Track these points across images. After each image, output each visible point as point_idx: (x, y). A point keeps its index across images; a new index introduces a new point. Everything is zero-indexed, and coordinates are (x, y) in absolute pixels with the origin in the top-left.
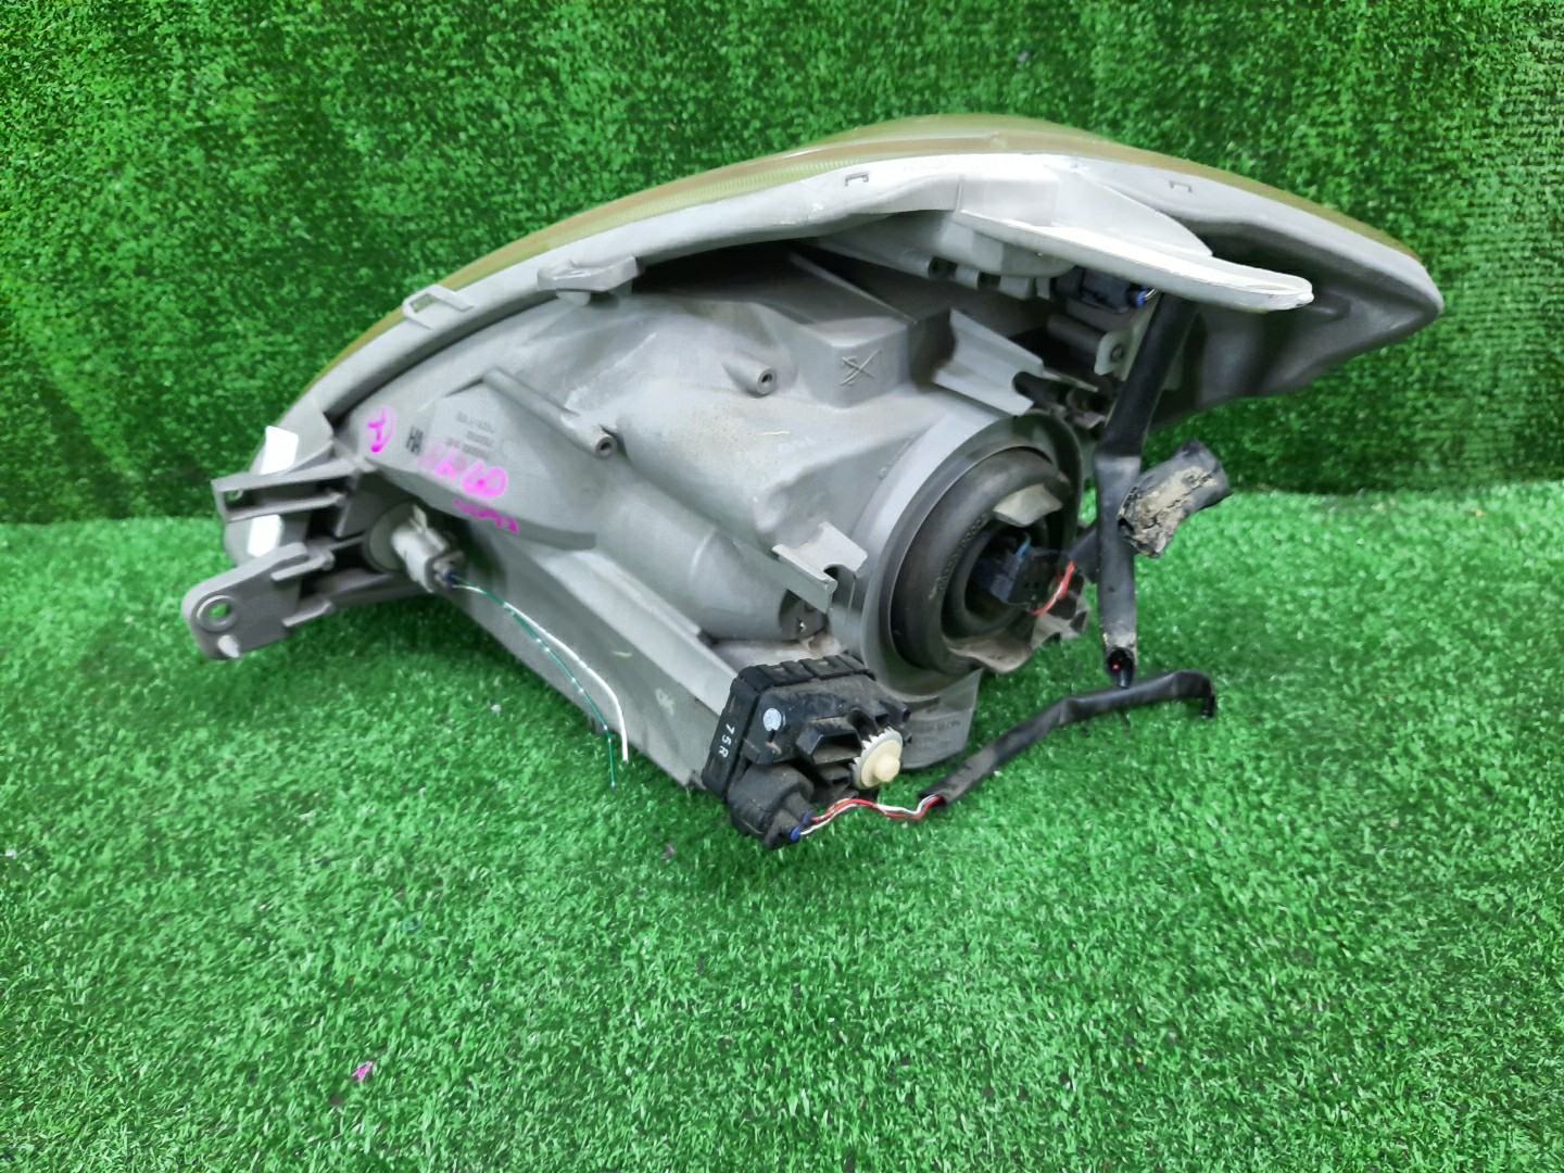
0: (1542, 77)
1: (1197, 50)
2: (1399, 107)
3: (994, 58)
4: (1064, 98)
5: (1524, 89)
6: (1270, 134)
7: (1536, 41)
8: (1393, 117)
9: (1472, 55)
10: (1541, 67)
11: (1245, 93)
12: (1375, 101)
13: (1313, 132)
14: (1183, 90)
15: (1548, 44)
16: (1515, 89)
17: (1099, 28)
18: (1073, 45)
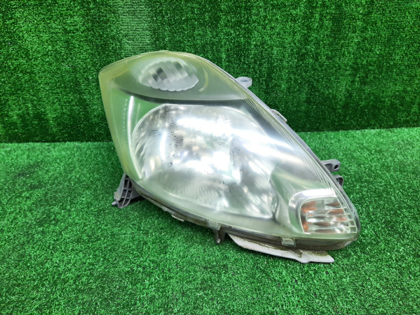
0: (131, 49)
1: (47, 42)
2: (99, 55)
3: (3, 44)
4: (23, 53)
5: (128, 51)
6: (70, 61)
7: (127, 41)
8: (98, 57)
9: (112, 44)
10: (130, 47)
11: (61, 53)
12: (92, 54)
13: (80, 61)
14: (48, 52)
15: (130, 42)
16: (126, 51)
17: (25, 38)
18: (21, 41)
